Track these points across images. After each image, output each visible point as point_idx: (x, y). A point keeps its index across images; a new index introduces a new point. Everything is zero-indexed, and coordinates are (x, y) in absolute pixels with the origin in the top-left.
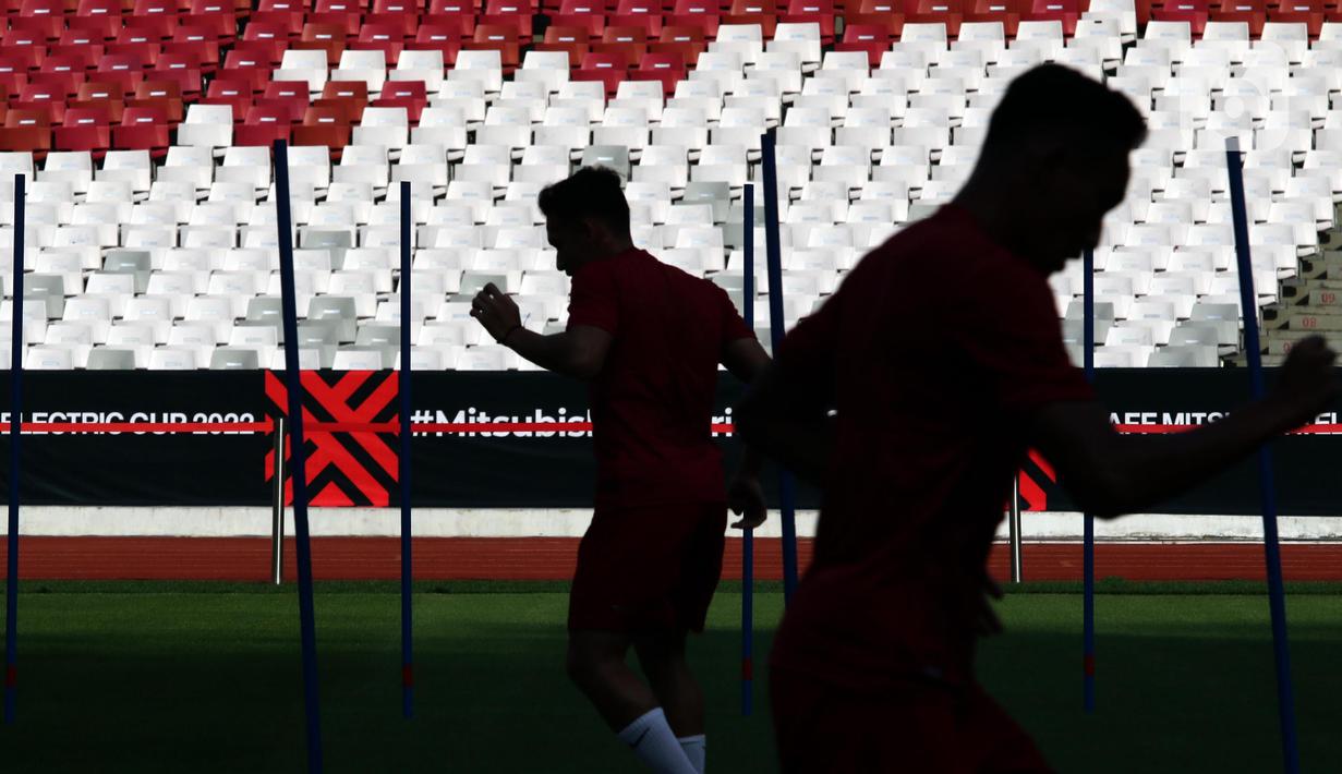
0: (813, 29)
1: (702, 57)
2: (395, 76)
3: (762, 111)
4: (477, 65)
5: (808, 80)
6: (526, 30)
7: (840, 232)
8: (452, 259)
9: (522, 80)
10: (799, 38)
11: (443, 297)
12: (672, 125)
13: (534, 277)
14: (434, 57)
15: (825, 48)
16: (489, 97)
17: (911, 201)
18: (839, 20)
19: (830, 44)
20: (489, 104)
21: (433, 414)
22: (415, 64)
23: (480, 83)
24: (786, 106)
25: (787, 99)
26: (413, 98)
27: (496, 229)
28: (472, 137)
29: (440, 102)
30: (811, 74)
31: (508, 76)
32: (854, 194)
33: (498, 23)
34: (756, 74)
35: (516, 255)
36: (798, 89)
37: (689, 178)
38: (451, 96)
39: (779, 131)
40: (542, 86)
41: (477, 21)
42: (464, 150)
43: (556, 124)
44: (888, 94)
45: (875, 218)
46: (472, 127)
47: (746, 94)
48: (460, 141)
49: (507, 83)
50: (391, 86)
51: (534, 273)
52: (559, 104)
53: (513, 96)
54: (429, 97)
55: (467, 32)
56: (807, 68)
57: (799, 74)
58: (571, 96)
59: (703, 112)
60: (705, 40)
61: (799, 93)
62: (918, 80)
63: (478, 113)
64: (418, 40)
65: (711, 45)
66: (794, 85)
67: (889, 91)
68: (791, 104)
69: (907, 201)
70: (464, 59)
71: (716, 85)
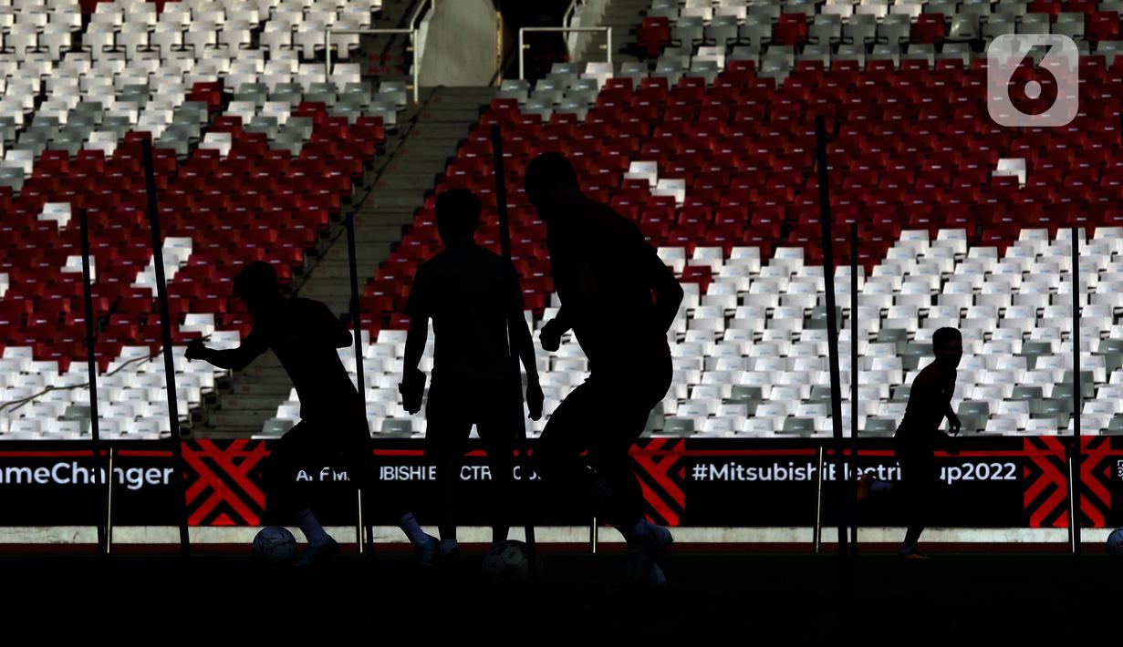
0: (961, 232)
1: (890, 250)
2: (691, 263)
3: (928, 284)
4: (744, 256)
5: (958, 265)
6: (776, 234)
7: (978, 360)
8: (727, 377)
9: (773, 265)
10: (952, 239)
11: (720, 401)
12: (870, 293)
13: (780, 389)
14: (716, 251)
15: (969, 245)
16: (752, 276)
17: (1024, 341)
18: (979, 228)
19: (971, 243)
20: (751, 281)
21: (708, 466)
22: (704, 256)
23: (746, 268)
24: (943, 282)
25: (945, 276)
26: (704, 277)
27: (755, 359)
28: (740, 302)
29: (720, 280)
30: (960, 261)
31: (764, 263)
32: (987, 337)
33: (759, 230)
34: (924, 261)
35: (768, 374)
36: (952, 271)
37: (881, 326)
38: (727, 275)
39: (939, 297)
40: (786, 269)
41: (745, 229)
42: (735, 310)
43: (795, 292)
44: (1010, 274)
45: (1001, 351)
46: (741, 295)
47: (918, 274)
48: (732, 304)
49: (763, 268)
50: (688, 269)
51: (779, 386)
52: (797, 280)
53: (768, 276)
54: (714, 277)
55: (739, 235)
56: (958, 258)
57: (952, 260)
58: (805, 275)
59: (890, 285)
60: (892, 240)
61: (953, 273)
62: (1030, 264)
63: (745, 286)
64: (707, 240)
65: (896, 243)
66: (949, 268)
67: (1011, 271)
68: (947, 280)
69: (1021, 341)
70: (736, 253)
71: (899, 268)
